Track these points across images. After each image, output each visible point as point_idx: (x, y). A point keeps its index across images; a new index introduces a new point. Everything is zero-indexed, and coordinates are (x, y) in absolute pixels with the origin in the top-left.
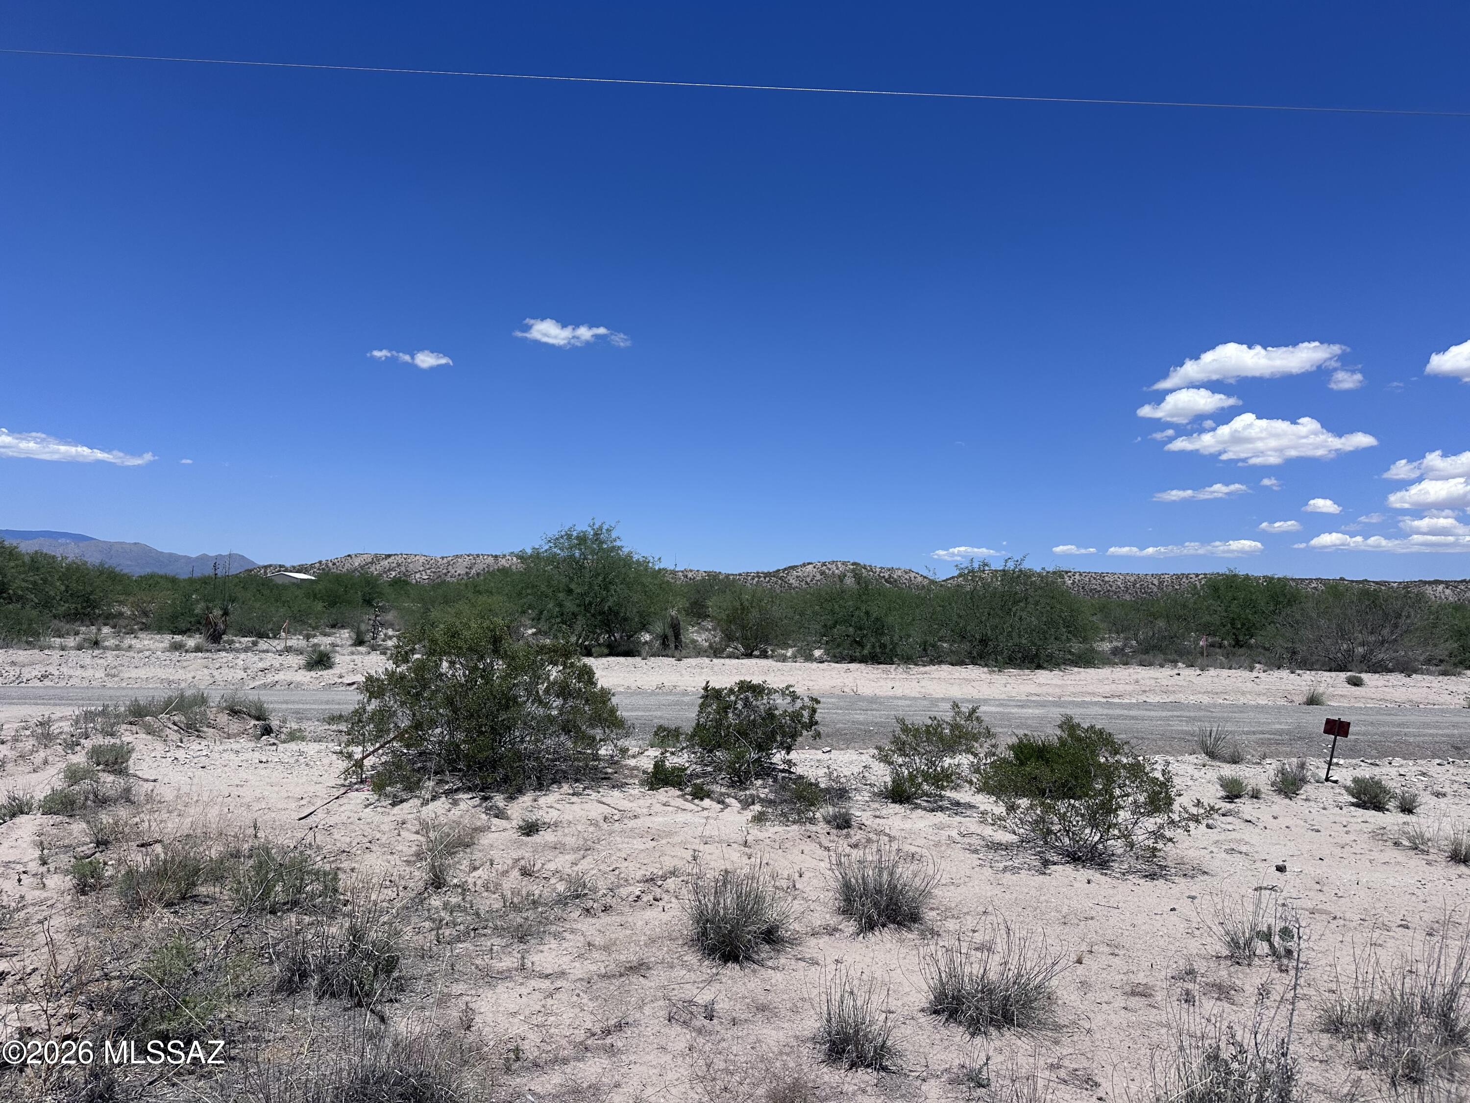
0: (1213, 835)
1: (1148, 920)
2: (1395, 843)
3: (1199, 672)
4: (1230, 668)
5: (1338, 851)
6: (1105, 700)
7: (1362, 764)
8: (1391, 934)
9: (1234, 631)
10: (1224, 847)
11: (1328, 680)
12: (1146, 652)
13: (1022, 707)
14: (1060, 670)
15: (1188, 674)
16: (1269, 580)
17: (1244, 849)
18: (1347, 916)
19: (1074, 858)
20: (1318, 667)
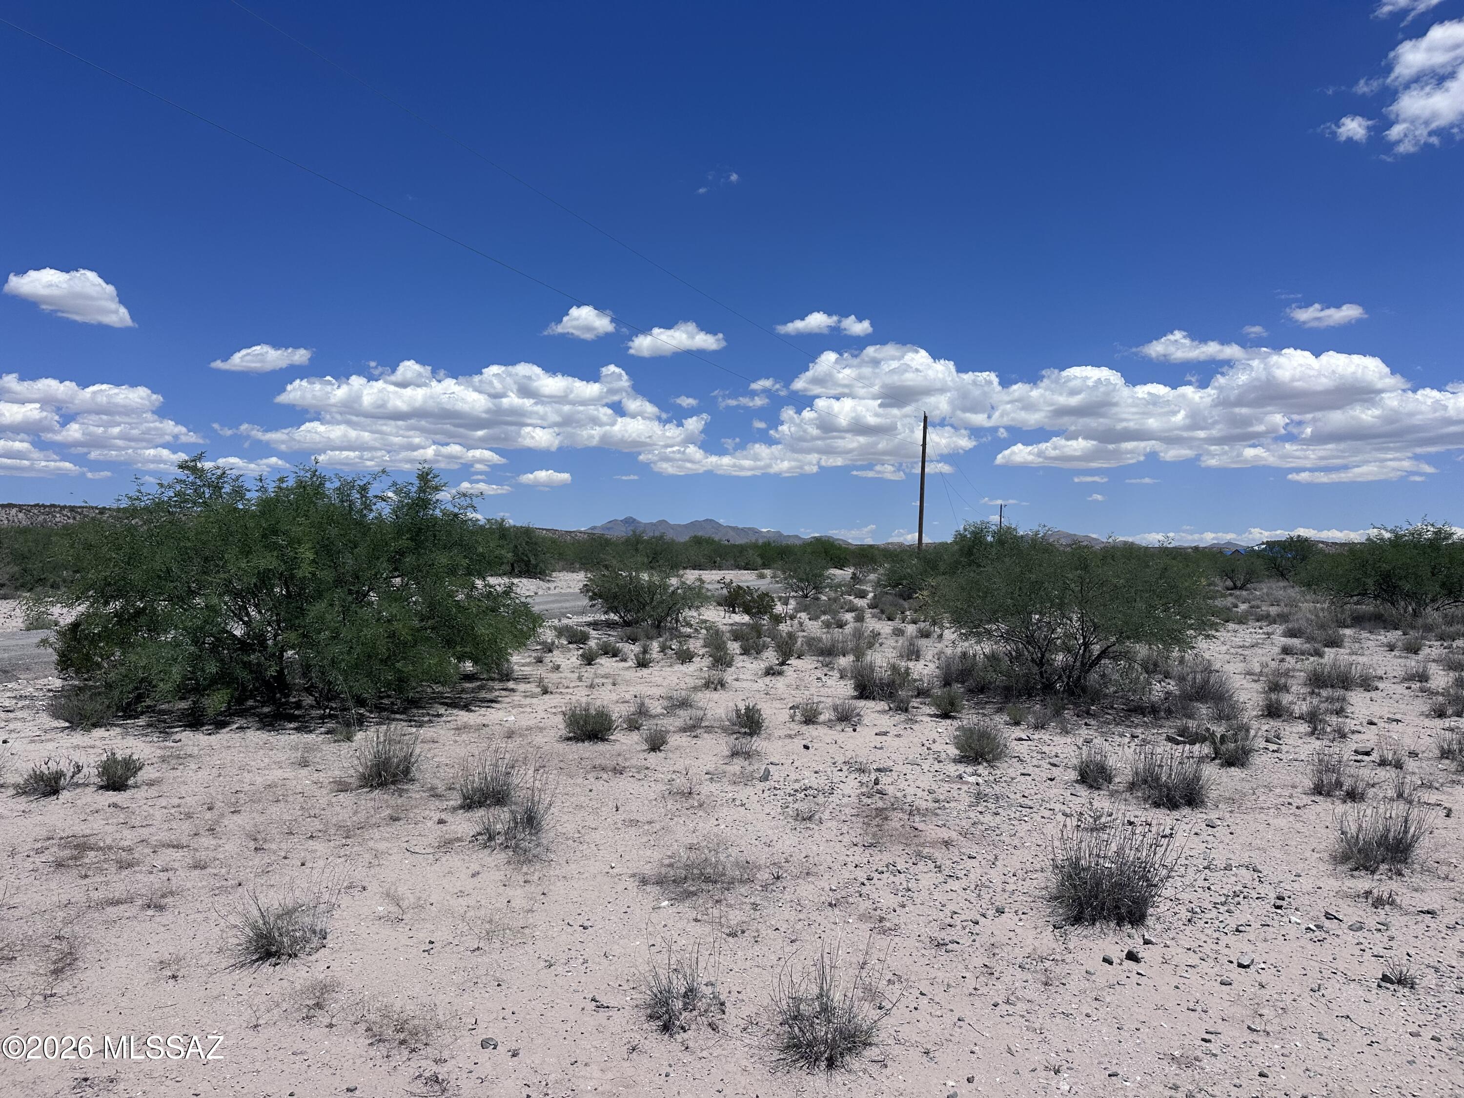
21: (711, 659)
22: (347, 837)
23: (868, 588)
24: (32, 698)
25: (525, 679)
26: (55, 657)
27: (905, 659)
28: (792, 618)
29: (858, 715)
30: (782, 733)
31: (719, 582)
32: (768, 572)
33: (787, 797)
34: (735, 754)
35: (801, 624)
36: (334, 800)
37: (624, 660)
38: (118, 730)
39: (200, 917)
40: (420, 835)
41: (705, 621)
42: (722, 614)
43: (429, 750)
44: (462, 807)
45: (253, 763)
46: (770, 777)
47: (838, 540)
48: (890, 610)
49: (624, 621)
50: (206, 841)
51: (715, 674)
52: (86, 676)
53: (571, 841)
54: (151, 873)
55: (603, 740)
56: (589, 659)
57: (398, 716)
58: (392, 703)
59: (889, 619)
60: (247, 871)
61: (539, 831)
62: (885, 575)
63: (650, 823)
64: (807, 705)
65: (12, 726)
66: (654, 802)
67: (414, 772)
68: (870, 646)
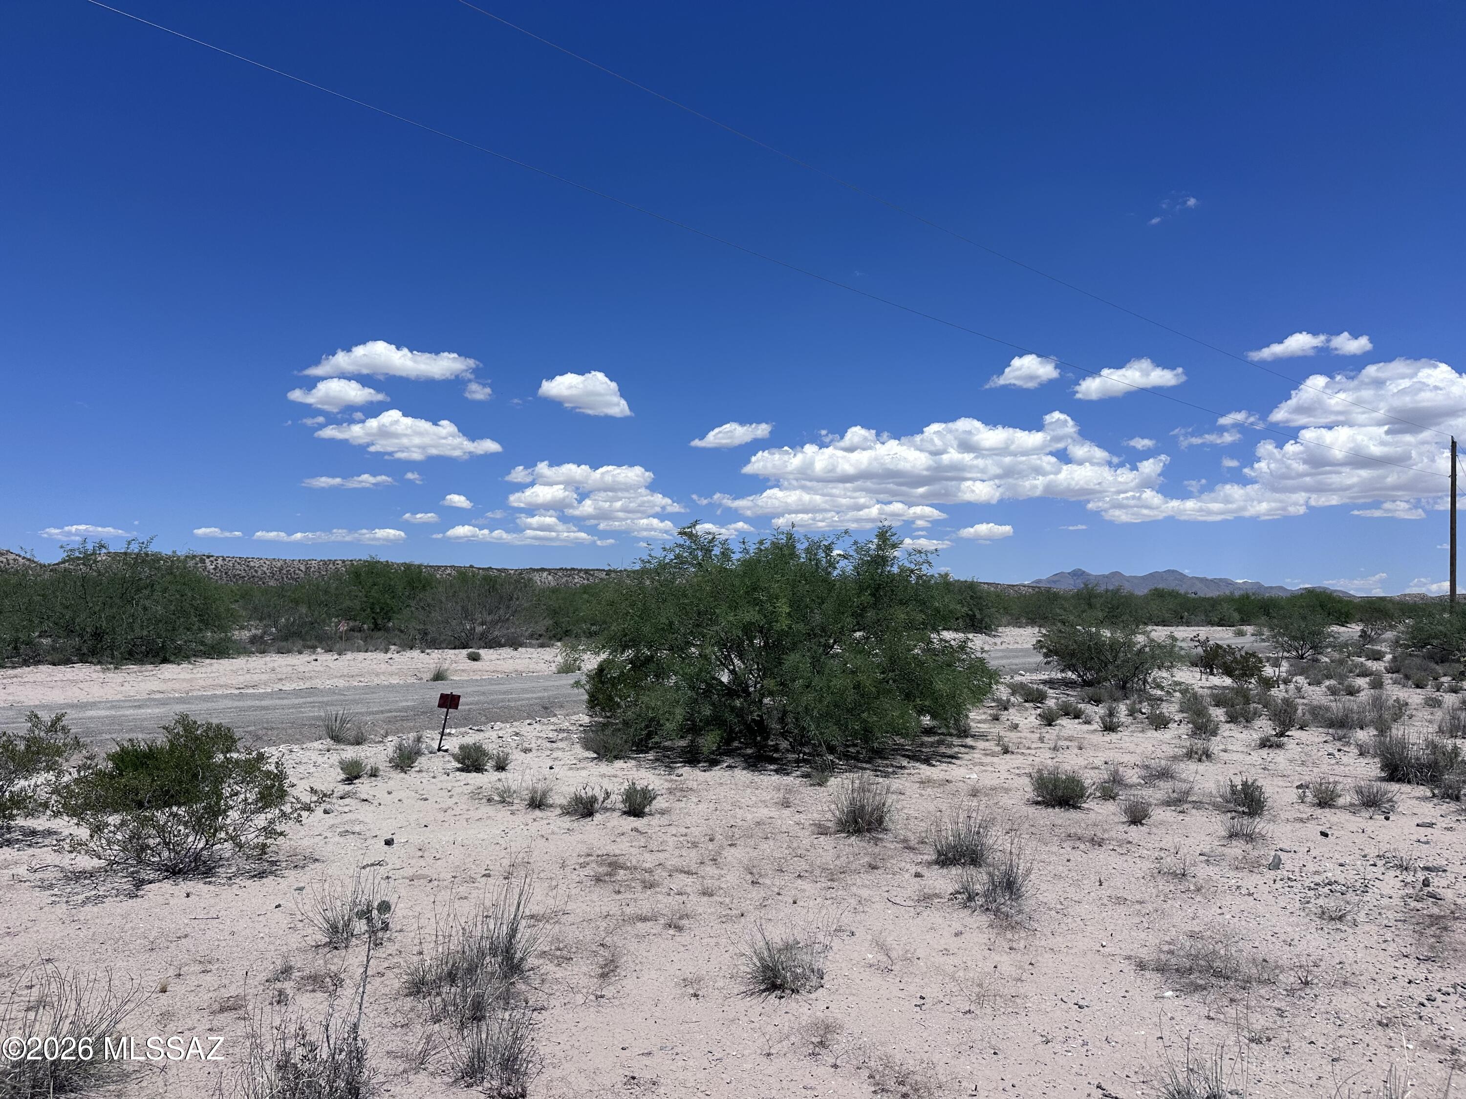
0: (330, 819)
1: (251, 925)
2: (489, 800)
3: (336, 657)
4: (366, 651)
5: (441, 816)
6: (237, 692)
7: (470, 731)
8: (475, 885)
9: (374, 615)
10: (339, 830)
11: (453, 657)
12: (286, 639)
13: (139, 707)
14: (190, 663)
15: (326, 659)
16: (408, 567)
17: (357, 829)
18: (442, 876)
19: (174, 872)
20: (443, 645)
21: (1191, 726)
22: (832, 880)
23: (1383, 648)
24: (568, 731)
25: (983, 737)
26: (586, 697)
27: (1448, 735)
28: (1286, 682)
29: (1390, 800)
30: (1292, 814)
31: (1192, 640)
32: (1249, 629)
33: (1306, 891)
34: (1233, 835)
35: (1299, 689)
36: (815, 842)
37: (1088, 722)
38: (633, 762)
39: (713, 941)
40: (899, 886)
41: (1180, 684)
42: (1198, 675)
43: (898, 801)
44: (937, 862)
45: (743, 800)
46: (1281, 866)
47: (1335, 591)
48: (1418, 675)
49: (1084, 680)
50: (710, 870)
51: (1199, 744)
52: (608, 714)
53: (1053, 913)
54: (669, 895)
55: (1075, 807)
56: (1049, 720)
57: (864, 765)
58: (858, 752)
59: (1418, 686)
60: (748, 902)
61: (1020, 897)
62: (1407, 633)
63: (1141, 903)
64: (1321, 784)
65: (555, 755)
66: (1142, 881)
67: (887, 822)
68: (1396, 718)
